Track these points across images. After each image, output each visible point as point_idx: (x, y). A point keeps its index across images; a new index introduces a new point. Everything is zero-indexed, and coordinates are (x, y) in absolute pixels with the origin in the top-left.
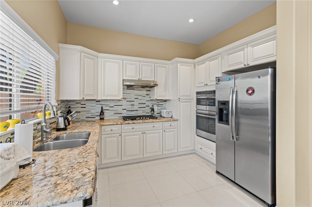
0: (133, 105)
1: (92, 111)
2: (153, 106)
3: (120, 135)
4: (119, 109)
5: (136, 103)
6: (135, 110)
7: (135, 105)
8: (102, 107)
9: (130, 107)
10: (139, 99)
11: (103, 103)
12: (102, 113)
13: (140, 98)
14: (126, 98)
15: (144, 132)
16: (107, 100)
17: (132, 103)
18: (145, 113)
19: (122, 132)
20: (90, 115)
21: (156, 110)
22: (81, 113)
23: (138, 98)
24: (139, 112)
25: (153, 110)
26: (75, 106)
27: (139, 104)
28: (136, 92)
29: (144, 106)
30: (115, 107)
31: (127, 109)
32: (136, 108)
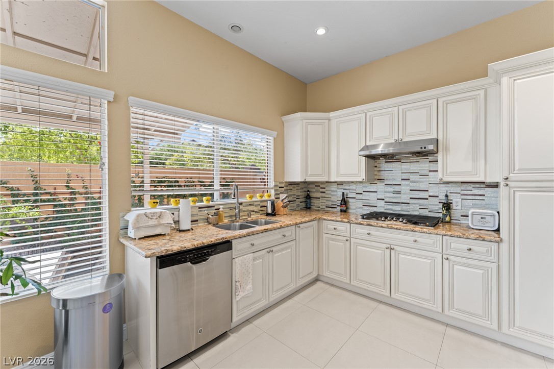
0: (399, 192)
1: (333, 199)
2: (447, 196)
3: (347, 240)
4: (372, 198)
5: (405, 188)
6: (402, 203)
7: (402, 193)
8: (343, 193)
9: (392, 195)
10: (411, 180)
11: (347, 187)
12: (344, 202)
13: (412, 177)
14: (384, 179)
15: (392, 247)
16: (352, 182)
17: (397, 188)
18: (427, 211)
19: (352, 236)
20: (330, 203)
21: (459, 208)
22: (321, 200)
23: (409, 179)
24: (411, 207)
25: (447, 206)
26: (314, 190)
27: (411, 190)
28: (405, 166)
29: (425, 195)
30: (364, 193)
31: (386, 200)
32: (404, 198)
